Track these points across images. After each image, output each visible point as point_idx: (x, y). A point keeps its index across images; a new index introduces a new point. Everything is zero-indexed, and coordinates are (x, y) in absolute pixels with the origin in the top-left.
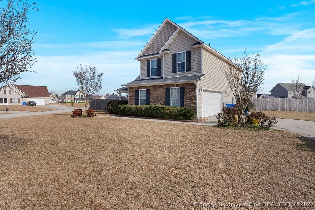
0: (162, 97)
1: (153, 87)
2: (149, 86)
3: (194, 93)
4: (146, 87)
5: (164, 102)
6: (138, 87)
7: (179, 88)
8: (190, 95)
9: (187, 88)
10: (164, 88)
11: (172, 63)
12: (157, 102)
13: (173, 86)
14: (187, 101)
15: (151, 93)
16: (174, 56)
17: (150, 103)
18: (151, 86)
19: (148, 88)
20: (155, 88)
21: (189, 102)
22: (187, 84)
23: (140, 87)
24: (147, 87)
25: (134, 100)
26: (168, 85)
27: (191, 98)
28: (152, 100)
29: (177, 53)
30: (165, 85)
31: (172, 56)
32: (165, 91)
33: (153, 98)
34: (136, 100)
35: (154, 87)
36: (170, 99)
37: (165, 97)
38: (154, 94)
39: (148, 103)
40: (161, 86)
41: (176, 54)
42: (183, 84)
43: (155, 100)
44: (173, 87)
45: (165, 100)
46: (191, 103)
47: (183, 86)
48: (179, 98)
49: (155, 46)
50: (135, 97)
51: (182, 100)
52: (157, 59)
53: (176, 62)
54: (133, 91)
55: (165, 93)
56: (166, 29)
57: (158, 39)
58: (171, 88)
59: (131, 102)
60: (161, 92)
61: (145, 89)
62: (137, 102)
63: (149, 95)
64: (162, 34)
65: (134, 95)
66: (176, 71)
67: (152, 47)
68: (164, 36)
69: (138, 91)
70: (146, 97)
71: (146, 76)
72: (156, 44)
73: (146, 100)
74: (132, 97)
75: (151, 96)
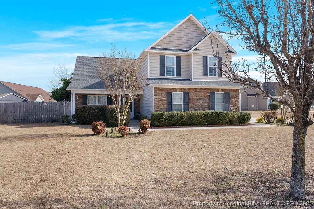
0: (205, 102)
2: (188, 89)
3: (238, 99)
4: (183, 90)
5: (207, 108)
6: (171, 89)
7: (224, 93)
8: (234, 100)
9: (232, 93)
10: (208, 93)
11: (202, 66)
12: (198, 108)
13: (218, 90)
14: (232, 106)
15: (191, 97)
16: (205, 58)
17: (190, 109)
18: (191, 89)
19: (187, 91)
20: (196, 91)
21: (234, 106)
22: (231, 89)
23: (175, 89)
24: (185, 89)
25: (163, 105)
26: (213, 89)
27: (236, 103)
28: (193, 105)
29: (208, 56)
30: (208, 89)
31: (202, 58)
32: (208, 95)
33: (194, 103)
34: (168, 105)
35: (194, 90)
36: (214, 104)
37: (208, 102)
38: (195, 98)
39: (186, 108)
40: (203, 89)
41: (206, 57)
42: (228, 89)
43: (196, 105)
44: (218, 91)
45: (209, 106)
46: (236, 108)
47: (228, 91)
48: (224, 103)
49: (172, 40)
50: (165, 102)
51: (227, 105)
52: (175, 56)
53: (207, 65)
54: (162, 94)
55: (209, 97)
56: (186, 25)
57: (176, 34)
58: (215, 92)
59: (159, 107)
60: (204, 97)
61: (181, 91)
62: (169, 109)
63: (189, 99)
64: (182, 29)
65: (165, 99)
66: (207, 74)
67: (168, 40)
68: (184, 32)
69: (172, 93)
70: (184, 102)
71: (159, 75)
72: (174, 38)
73: (184, 105)
74: (161, 102)
75: (191, 101)
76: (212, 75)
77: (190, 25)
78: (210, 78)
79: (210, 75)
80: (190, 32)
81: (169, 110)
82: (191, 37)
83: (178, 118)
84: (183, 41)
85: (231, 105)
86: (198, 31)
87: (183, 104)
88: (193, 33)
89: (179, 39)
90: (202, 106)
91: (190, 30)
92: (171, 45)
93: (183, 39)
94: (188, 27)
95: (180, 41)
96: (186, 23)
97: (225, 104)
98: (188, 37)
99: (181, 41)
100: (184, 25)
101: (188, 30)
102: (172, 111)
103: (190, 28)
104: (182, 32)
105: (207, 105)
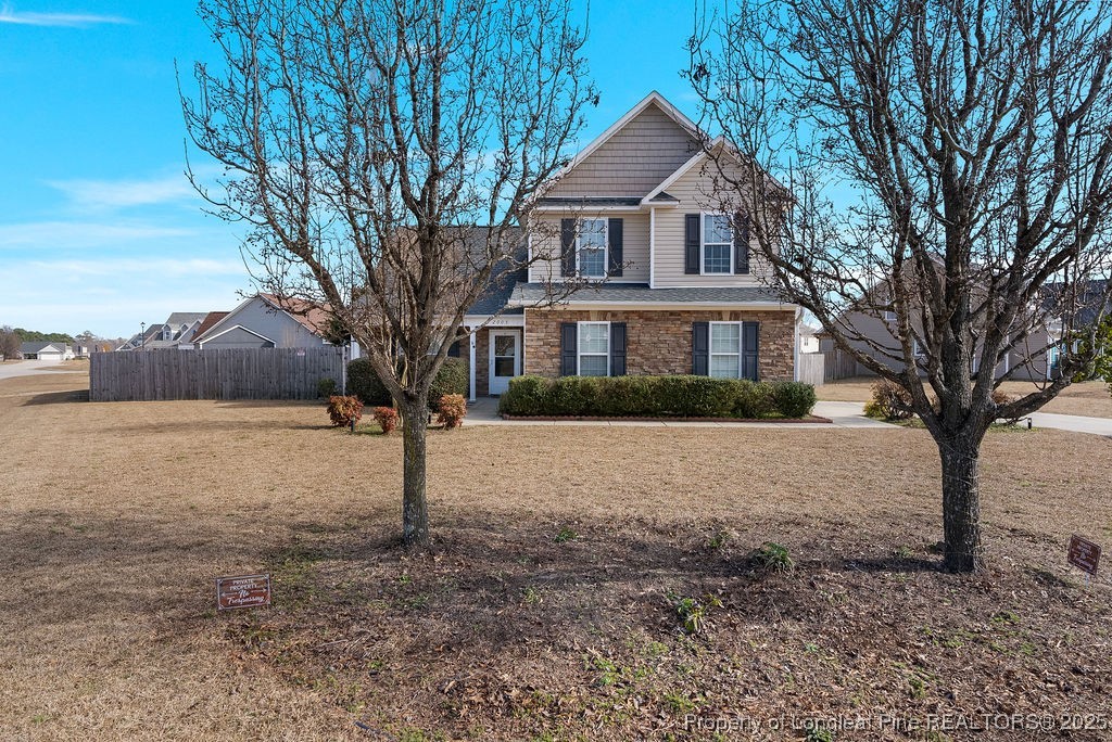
0: (678, 349)
1: (641, 314)
2: (625, 312)
3: (790, 341)
4: (609, 315)
5: (684, 367)
6: (572, 312)
7: (740, 322)
8: (776, 346)
9: (767, 326)
10: (687, 323)
11: (683, 243)
12: (656, 367)
13: (719, 315)
14: (767, 364)
15: (632, 335)
16: (692, 222)
17: (629, 370)
18: (633, 312)
19: (621, 319)
20: (647, 319)
21: (772, 365)
22: (766, 312)
23: (583, 314)
24: (614, 314)
25: (551, 357)
26: (702, 312)
27: (781, 355)
28: (638, 359)
29: (703, 214)
30: (688, 312)
31: (683, 220)
32: (688, 329)
33: (642, 352)
34: (563, 358)
35: (643, 315)
36: (707, 356)
37: (688, 349)
38: (646, 338)
39: (618, 368)
40: (672, 313)
41: (697, 217)
42: (755, 313)
43: (647, 359)
44: (721, 319)
45: (689, 361)
46: (779, 368)
47: (754, 319)
48: (740, 354)
49: (597, 174)
50: (558, 349)
51: (750, 360)
52: (606, 220)
53: (699, 241)
54: (547, 326)
55: (689, 336)
56: (643, 126)
57: (609, 153)
58: (711, 322)
59: (538, 364)
60: (675, 335)
61: (605, 319)
62: (568, 367)
63: (625, 342)
64: (628, 139)
65: (556, 341)
66: (699, 269)
67: (586, 174)
68: (634, 146)
69: (575, 326)
70: (613, 350)
71: (560, 273)
72: (604, 167)
73: (613, 357)
74: (545, 348)
75: (635, 346)
76: (717, 270)
77: (654, 126)
78: (706, 280)
79: (707, 270)
80: (653, 146)
81: (567, 371)
82: (658, 160)
83: (575, 393)
84: (632, 174)
85: (763, 361)
86: (677, 139)
87: (608, 354)
88: (663, 146)
89: (620, 167)
90: (666, 362)
91: (655, 139)
92: (595, 188)
93: (633, 167)
94: (647, 132)
95: (621, 174)
96: (642, 119)
97: (744, 357)
98: (646, 160)
99: (627, 174)
100: (634, 126)
101: (648, 139)
102: (575, 374)
103: (653, 132)
104: (630, 146)
105: (685, 360)
